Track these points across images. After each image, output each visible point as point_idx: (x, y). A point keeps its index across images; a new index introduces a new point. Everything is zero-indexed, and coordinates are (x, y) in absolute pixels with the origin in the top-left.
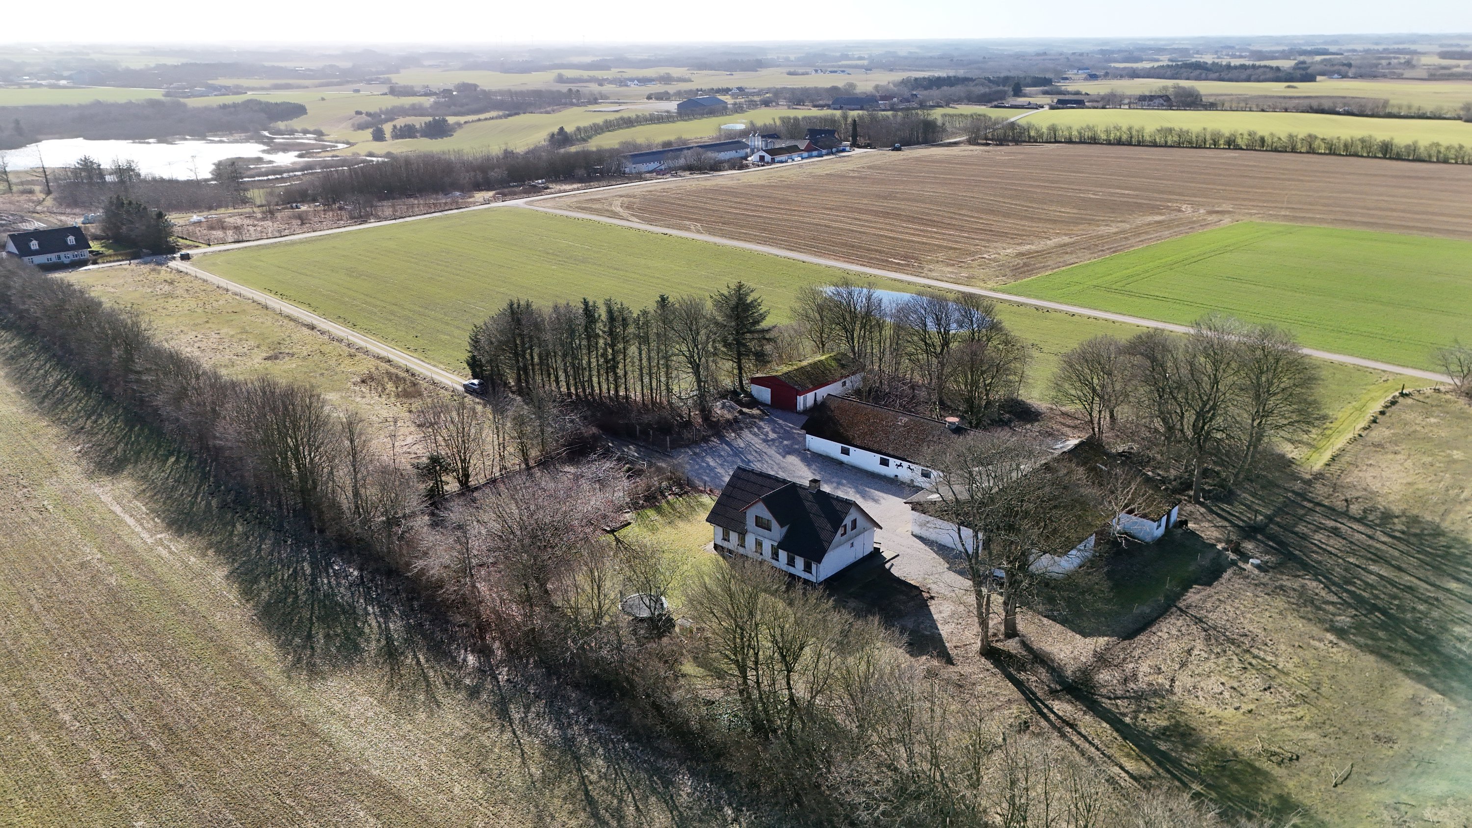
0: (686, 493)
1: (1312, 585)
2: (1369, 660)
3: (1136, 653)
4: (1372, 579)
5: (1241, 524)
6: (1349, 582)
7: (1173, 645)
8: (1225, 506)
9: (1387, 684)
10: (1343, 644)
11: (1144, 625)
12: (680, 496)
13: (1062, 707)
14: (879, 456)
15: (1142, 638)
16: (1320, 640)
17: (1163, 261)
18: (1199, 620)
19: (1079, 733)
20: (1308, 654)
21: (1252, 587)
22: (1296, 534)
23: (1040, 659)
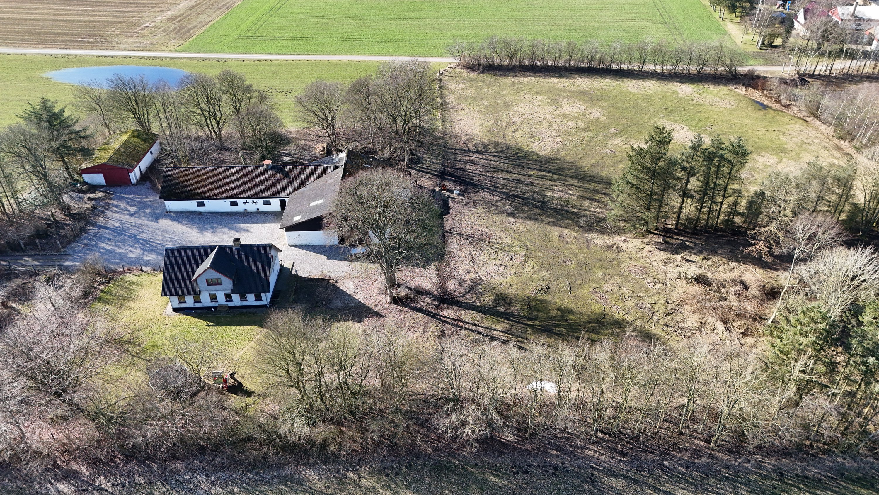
0: (111, 279)
1: (485, 194)
3: (452, 266)
4: (502, 182)
5: (436, 173)
6: (496, 187)
7: (463, 254)
8: (421, 165)
9: (547, 233)
10: (518, 221)
12: (108, 283)
13: (449, 312)
14: (228, 201)
15: (447, 256)
16: (509, 223)
17: (262, 10)
18: (461, 235)
19: (467, 323)
20: (511, 232)
21: (465, 207)
22: (458, 169)
23: (419, 291)
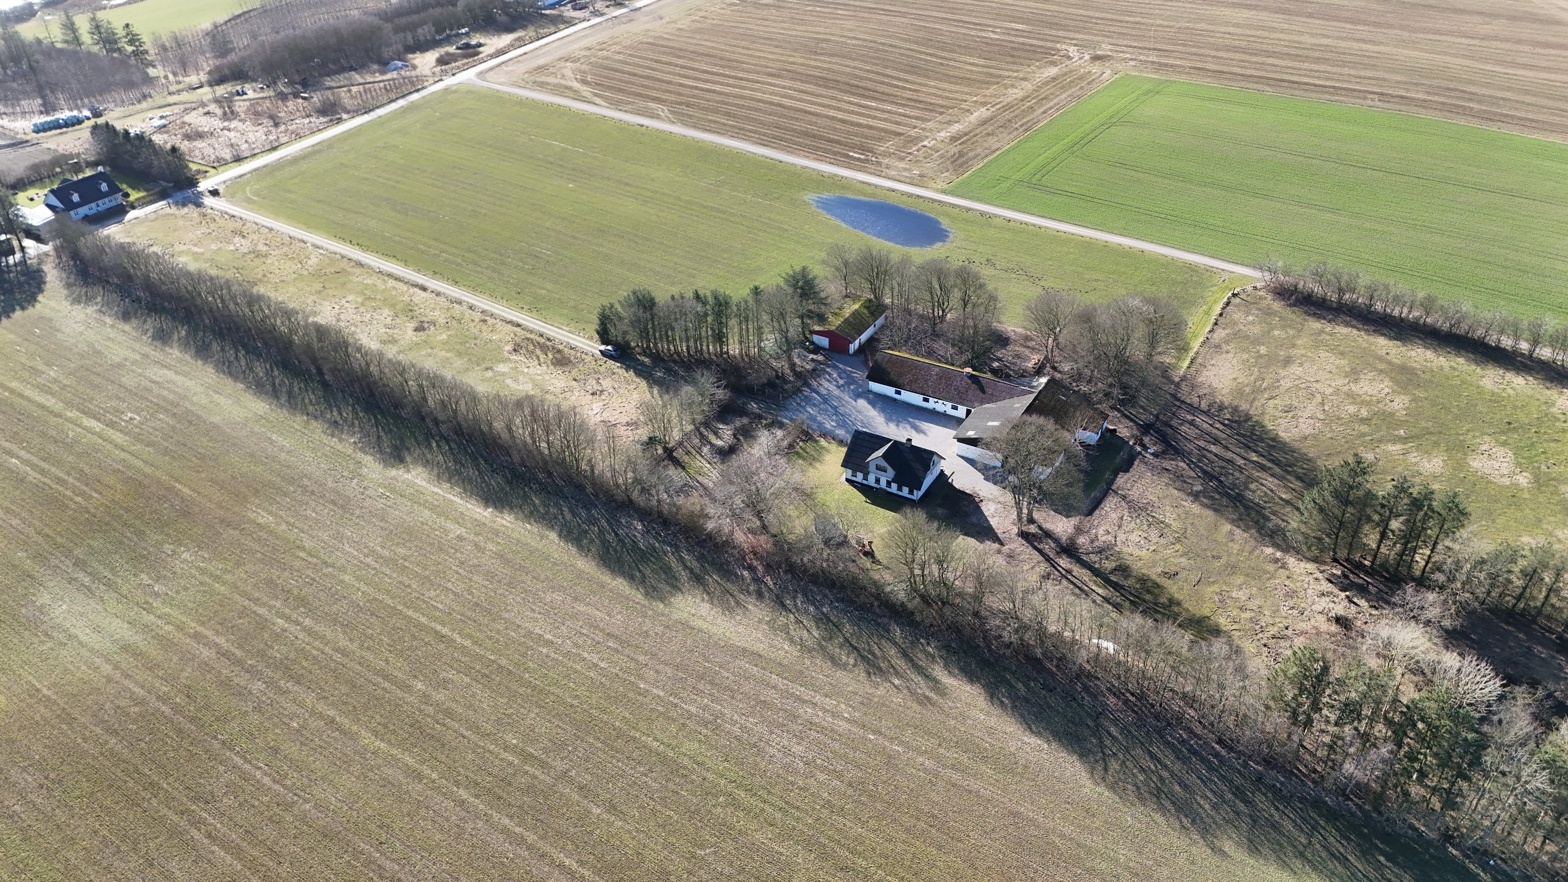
0: (809, 439)
1: (1181, 464)
2: (1209, 513)
3: (1096, 523)
5: (1142, 423)
6: (1199, 461)
7: (1114, 516)
8: (1130, 410)
10: (1196, 503)
11: (1096, 505)
13: (1064, 564)
14: (921, 396)
15: (1097, 512)
18: (1125, 497)
19: (1075, 577)
20: (1180, 511)
21: (1153, 469)
23: (1048, 534)
